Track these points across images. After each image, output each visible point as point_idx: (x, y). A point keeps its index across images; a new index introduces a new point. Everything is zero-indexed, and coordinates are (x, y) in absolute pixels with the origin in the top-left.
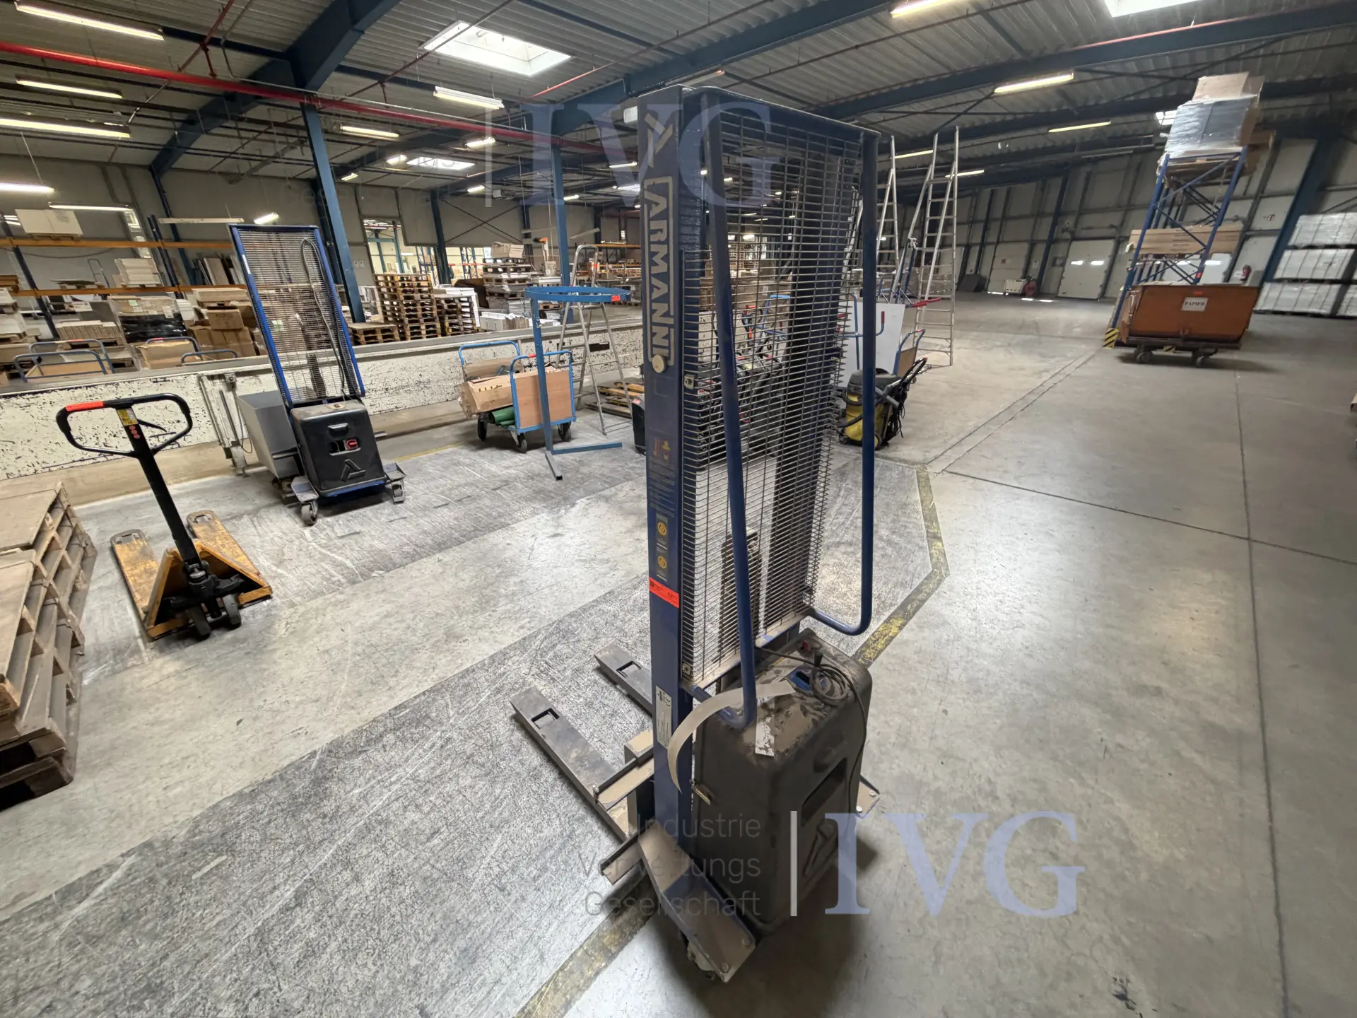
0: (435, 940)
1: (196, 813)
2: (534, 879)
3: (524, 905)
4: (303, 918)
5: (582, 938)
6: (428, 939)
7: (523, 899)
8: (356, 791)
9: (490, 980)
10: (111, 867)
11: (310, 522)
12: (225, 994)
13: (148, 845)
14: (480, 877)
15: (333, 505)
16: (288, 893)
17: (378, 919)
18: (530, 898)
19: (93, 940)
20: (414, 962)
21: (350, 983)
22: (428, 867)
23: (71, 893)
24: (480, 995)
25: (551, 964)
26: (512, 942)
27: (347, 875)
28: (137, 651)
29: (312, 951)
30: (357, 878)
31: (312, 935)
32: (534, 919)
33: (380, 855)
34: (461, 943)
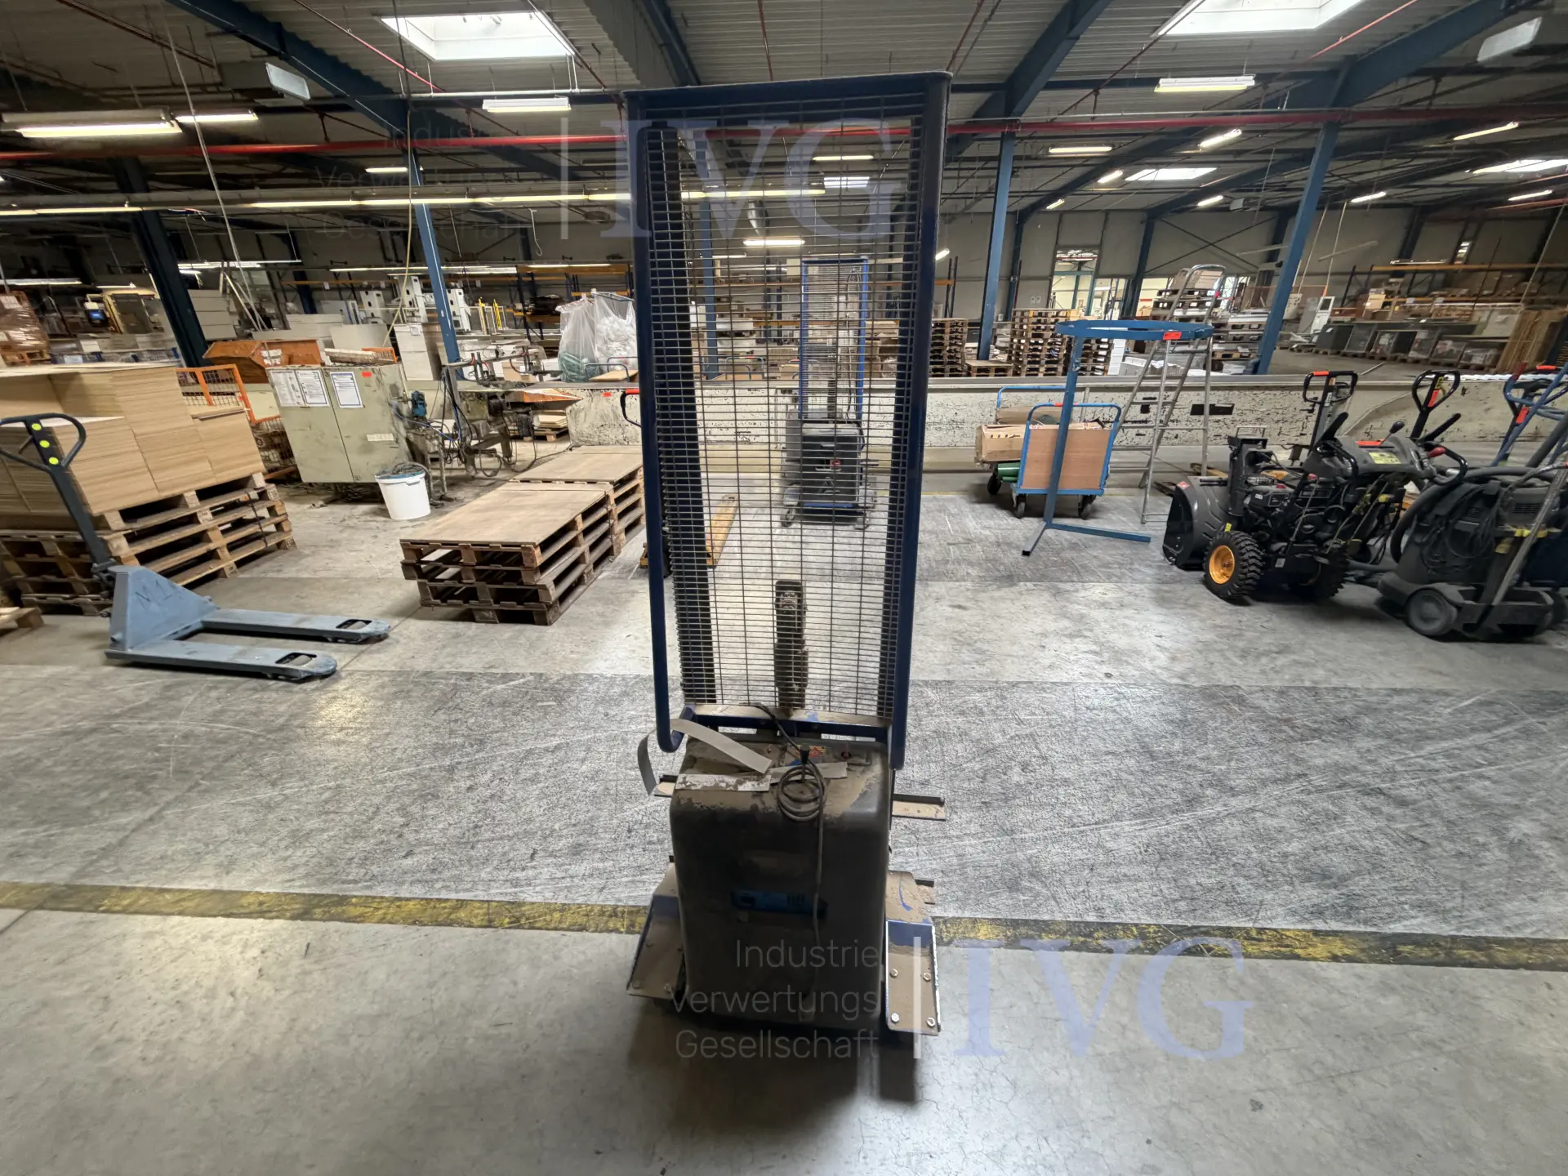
0: (575, 825)
1: (569, 673)
2: (650, 843)
3: (628, 851)
4: (547, 760)
5: (631, 903)
6: (573, 821)
7: (632, 847)
8: (633, 713)
9: (570, 872)
10: (524, 676)
11: (786, 524)
12: (495, 768)
13: (541, 675)
14: (629, 813)
15: (810, 515)
16: (555, 742)
17: (568, 790)
18: (635, 850)
19: (491, 704)
20: (556, 827)
21: (528, 810)
22: (613, 783)
23: (506, 678)
24: (559, 875)
25: (602, 898)
26: (601, 865)
27: (582, 755)
28: (630, 571)
29: (534, 780)
30: (583, 760)
31: (541, 771)
32: (623, 864)
33: (604, 756)
34: (582, 839)
